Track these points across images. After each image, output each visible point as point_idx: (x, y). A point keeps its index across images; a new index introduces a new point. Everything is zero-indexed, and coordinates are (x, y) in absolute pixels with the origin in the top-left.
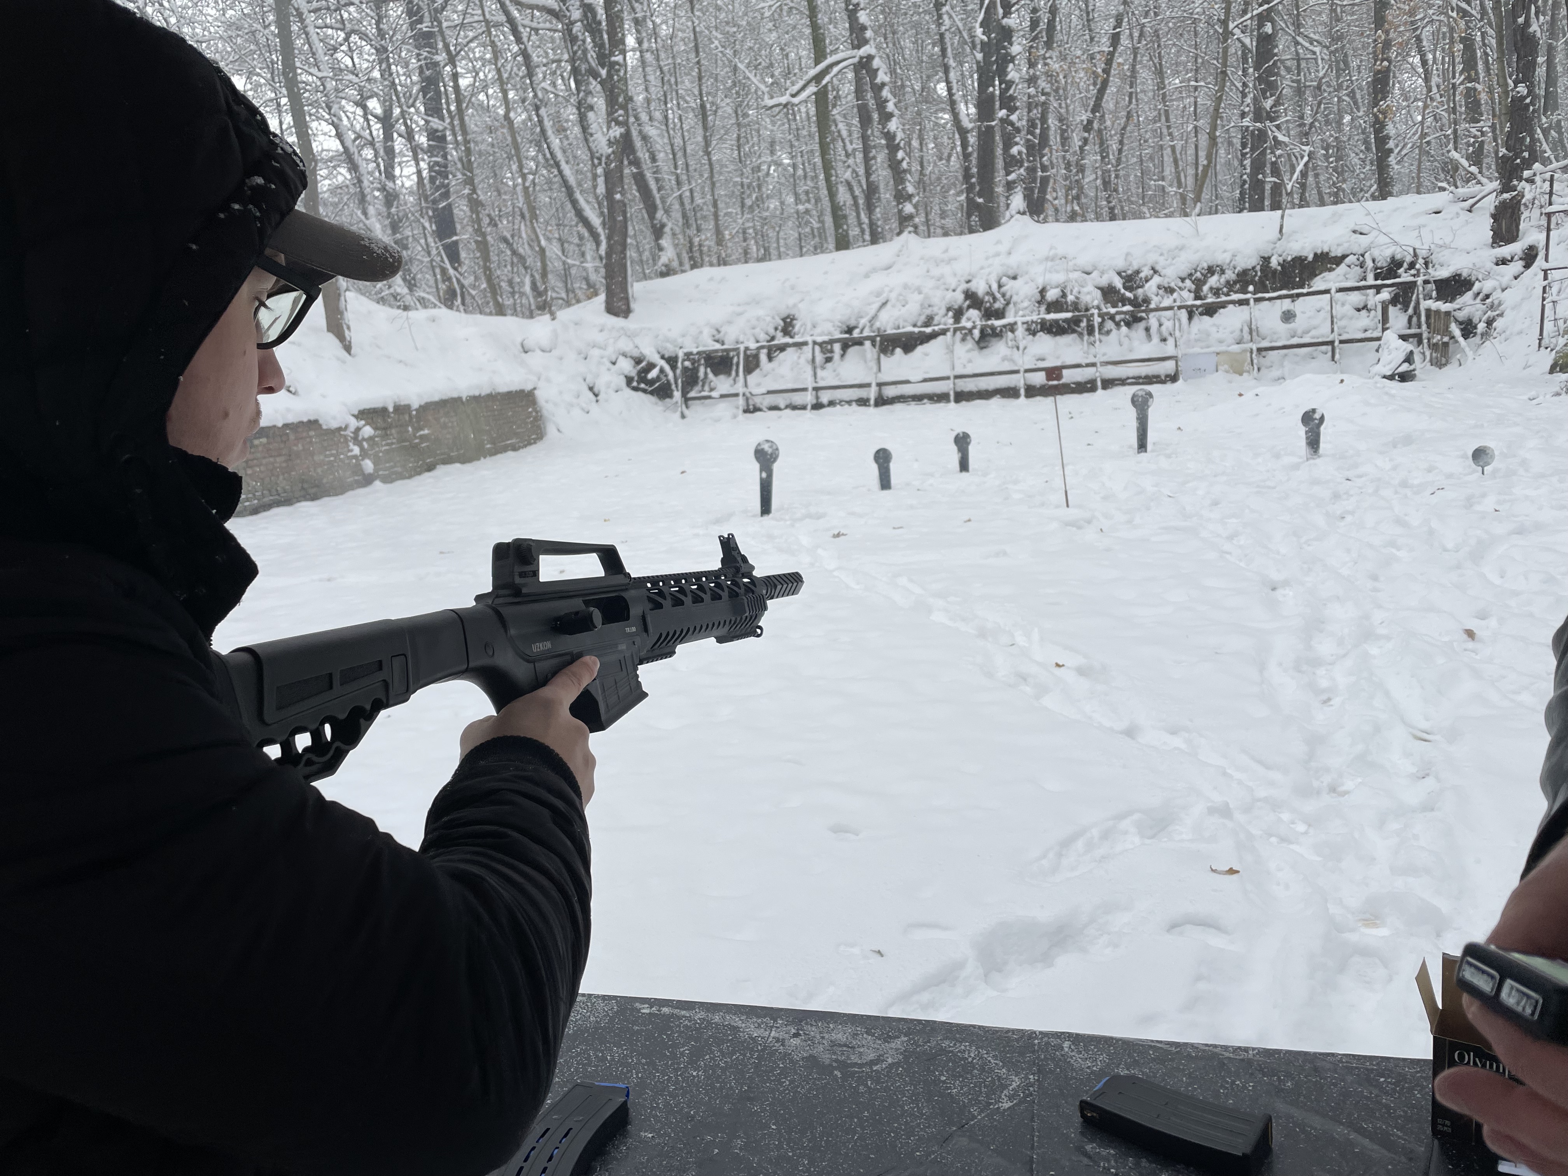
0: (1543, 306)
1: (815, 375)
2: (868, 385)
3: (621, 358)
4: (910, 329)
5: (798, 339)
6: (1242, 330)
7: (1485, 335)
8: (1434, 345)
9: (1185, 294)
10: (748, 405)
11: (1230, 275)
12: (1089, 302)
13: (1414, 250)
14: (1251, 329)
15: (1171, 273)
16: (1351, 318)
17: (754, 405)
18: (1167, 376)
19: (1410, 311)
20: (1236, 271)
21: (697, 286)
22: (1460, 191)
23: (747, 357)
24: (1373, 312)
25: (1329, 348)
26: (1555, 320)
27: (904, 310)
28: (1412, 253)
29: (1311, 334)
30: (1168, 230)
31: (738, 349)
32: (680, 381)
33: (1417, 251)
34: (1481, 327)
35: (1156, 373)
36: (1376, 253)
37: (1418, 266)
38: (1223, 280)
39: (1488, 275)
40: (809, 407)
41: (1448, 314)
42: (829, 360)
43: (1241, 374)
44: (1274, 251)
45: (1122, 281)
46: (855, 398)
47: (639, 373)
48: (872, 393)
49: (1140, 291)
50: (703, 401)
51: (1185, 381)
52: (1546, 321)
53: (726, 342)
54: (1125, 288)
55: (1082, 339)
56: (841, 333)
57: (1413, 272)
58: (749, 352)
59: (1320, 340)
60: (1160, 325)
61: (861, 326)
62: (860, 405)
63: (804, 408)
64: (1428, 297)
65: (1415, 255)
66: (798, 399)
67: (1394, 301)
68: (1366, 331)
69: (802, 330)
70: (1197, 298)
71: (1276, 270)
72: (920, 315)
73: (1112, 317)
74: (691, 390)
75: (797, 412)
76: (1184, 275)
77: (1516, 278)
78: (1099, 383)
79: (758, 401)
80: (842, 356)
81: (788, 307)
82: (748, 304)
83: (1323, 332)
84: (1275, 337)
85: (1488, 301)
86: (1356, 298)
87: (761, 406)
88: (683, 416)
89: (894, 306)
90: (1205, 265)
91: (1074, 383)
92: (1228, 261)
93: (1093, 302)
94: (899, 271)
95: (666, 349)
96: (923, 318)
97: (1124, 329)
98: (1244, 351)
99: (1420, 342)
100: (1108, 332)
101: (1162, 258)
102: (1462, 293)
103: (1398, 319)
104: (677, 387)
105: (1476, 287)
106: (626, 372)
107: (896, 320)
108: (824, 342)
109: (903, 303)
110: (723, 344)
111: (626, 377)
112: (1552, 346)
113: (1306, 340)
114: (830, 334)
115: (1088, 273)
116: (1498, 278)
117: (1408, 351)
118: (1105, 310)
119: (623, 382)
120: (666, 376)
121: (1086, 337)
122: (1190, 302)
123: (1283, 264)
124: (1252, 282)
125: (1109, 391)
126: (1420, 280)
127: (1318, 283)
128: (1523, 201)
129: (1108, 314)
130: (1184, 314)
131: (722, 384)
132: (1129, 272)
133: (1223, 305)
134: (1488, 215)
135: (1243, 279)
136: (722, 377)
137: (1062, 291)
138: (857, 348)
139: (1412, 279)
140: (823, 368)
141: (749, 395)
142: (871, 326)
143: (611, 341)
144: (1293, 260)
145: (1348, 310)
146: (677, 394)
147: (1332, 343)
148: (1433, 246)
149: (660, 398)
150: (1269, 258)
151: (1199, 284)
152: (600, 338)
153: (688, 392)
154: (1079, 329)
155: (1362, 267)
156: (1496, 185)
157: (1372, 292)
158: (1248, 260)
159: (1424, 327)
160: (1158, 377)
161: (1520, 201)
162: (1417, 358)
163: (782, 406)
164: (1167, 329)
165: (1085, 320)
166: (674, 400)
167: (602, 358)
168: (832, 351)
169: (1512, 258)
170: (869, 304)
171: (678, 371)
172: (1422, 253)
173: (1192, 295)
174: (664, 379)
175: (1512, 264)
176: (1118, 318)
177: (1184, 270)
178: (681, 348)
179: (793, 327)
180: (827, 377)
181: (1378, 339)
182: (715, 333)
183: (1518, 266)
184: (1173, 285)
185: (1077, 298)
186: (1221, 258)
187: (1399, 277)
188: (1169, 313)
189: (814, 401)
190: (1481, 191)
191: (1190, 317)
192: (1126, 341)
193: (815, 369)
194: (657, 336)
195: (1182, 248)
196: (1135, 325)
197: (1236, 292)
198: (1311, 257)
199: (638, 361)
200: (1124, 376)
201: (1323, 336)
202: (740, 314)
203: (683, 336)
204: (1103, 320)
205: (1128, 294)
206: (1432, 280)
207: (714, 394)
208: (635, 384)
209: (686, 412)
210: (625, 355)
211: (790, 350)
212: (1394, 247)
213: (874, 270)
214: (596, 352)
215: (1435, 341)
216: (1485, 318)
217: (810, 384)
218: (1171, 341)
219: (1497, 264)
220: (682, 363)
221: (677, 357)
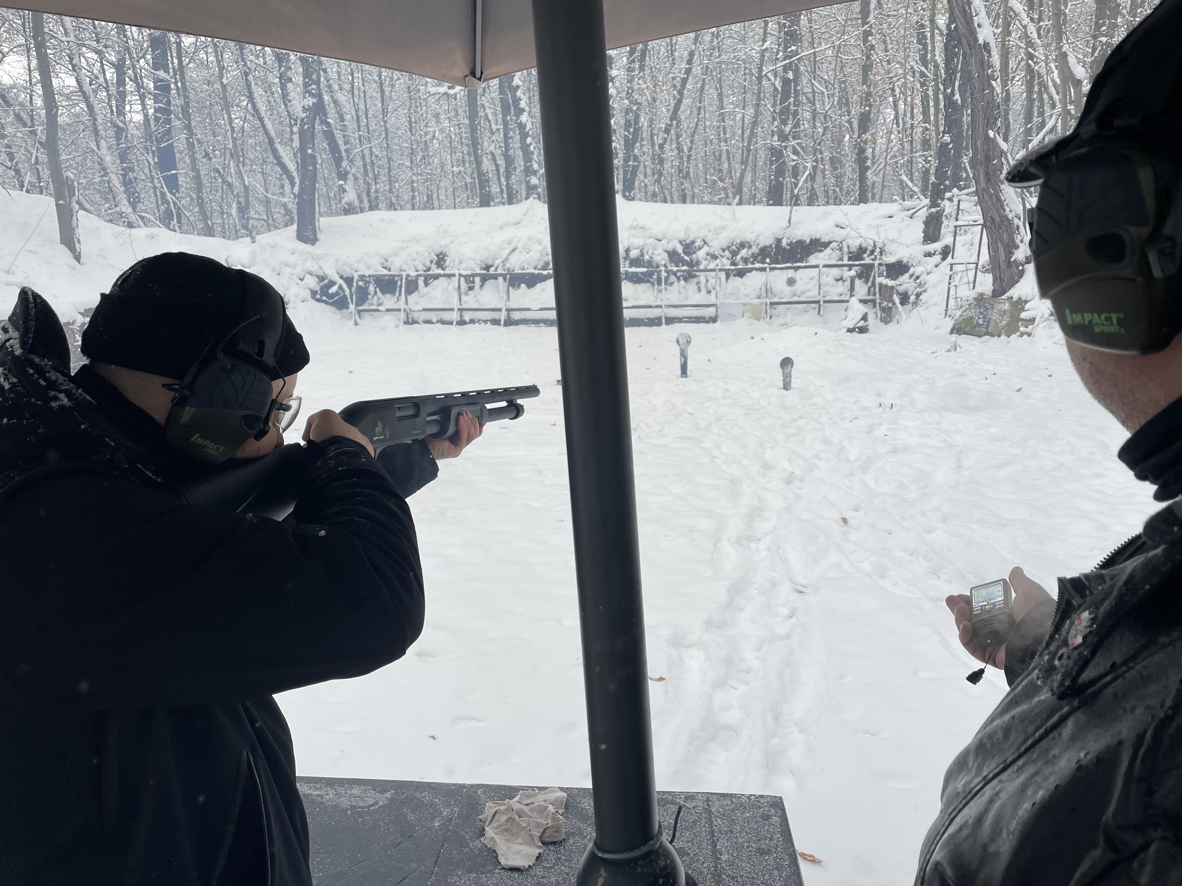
0: (949, 288)
1: (460, 299)
2: (500, 310)
3: (308, 276)
4: (532, 271)
5: (448, 271)
6: (761, 289)
7: (915, 304)
8: (884, 308)
9: (725, 260)
10: (408, 318)
11: (755, 250)
12: (659, 261)
13: (874, 242)
14: (766, 289)
15: (717, 244)
16: (832, 286)
17: (412, 319)
18: (710, 318)
19: (870, 284)
20: (759, 247)
21: (371, 225)
22: (907, 203)
23: (408, 282)
24: (846, 283)
25: (817, 305)
26: (956, 298)
27: (528, 255)
28: (872, 245)
29: (806, 295)
30: (715, 213)
31: (402, 275)
32: (354, 296)
33: (876, 243)
34: (913, 298)
35: (702, 315)
36: (850, 242)
37: (875, 254)
38: (750, 253)
39: (919, 263)
40: (455, 323)
41: (892, 288)
42: (471, 289)
43: (759, 320)
44: (785, 235)
45: (682, 248)
46: (490, 318)
47: (322, 288)
48: (503, 316)
49: (694, 256)
50: (372, 313)
51: (722, 322)
52: (950, 299)
53: (392, 269)
54: (684, 253)
55: (653, 287)
56: (481, 269)
57: (873, 257)
58: (409, 278)
59: (811, 300)
60: (707, 281)
61: (496, 265)
62: (493, 324)
63: (451, 323)
64: (881, 275)
65: (875, 246)
66: (446, 316)
67: (860, 276)
68: (841, 295)
69: (451, 265)
70: (733, 264)
71: (784, 249)
72: (540, 261)
73: (675, 274)
74: (363, 304)
75: (446, 326)
76: (724, 247)
77: (936, 266)
78: (663, 320)
79: (415, 315)
80: (481, 286)
81: (441, 247)
82: (410, 241)
83: (813, 294)
84: (783, 295)
85: (918, 281)
86: (835, 272)
87: (418, 320)
88: (356, 324)
89: (520, 252)
90: (739, 241)
91: (647, 319)
92: (754, 239)
93: (662, 261)
94: (525, 227)
95: (344, 271)
96: (541, 263)
97: (682, 282)
98: (762, 304)
99: (875, 306)
100: (672, 284)
101: (710, 233)
102: (902, 274)
103: (861, 289)
104: (352, 301)
105: (912, 270)
106: (312, 287)
107: (522, 263)
108: (468, 275)
109: (528, 251)
110: (390, 270)
111: (311, 290)
112: (953, 315)
113: (803, 299)
114: (472, 269)
115: (659, 240)
116: (925, 265)
117: (864, 312)
118: (670, 268)
119: (308, 294)
120: (344, 292)
121: (656, 286)
122: (728, 267)
123: (791, 244)
124: (768, 256)
125: (670, 326)
126: (876, 263)
127: (813, 260)
128: (945, 213)
129: (672, 270)
130: (723, 275)
131: (389, 301)
132: (688, 242)
133: (750, 270)
134: (922, 222)
135: (764, 253)
136: (388, 296)
137: (641, 252)
138: (492, 281)
139: (871, 262)
140: (466, 294)
141: (409, 311)
142: (504, 266)
143: (300, 262)
144: (796, 242)
145: (830, 280)
147: (818, 302)
148: (886, 241)
149: (337, 309)
150: (781, 239)
151: (734, 253)
152: (292, 259)
153: (361, 305)
154: (652, 280)
155: (841, 251)
156: (927, 201)
157: (846, 268)
158: (767, 240)
159: (878, 295)
160: (704, 318)
161: (942, 215)
162: (871, 317)
163: (434, 321)
164: (712, 284)
165: (656, 274)
166: (350, 310)
167: (292, 274)
168: (473, 282)
169: (935, 252)
170: (503, 249)
171: (353, 289)
172: (879, 245)
173: (729, 262)
174: (342, 294)
175: (935, 256)
176: (679, 274)
177: (724, 243)
178: (356, 271)
179: (445, 262)
180: (469, 301)
181: (847, 301)
182: (384, 261)
183: (937, 258)
184: (716, 253)
185: (651, 257)
186: (750, 237)
187: (863, 259)
188: (713, 274)
189: (459, 319)
190: (919, 204)
191: (728, 277)
192: (683, 291)
193: (460, 294)
194: (338, 261)
195: (724, 228)
196: (691, 280)
197: (758, 262)
198: (808, 241)
199: (321, 278)
200: (681, 316)
201: (813, 297)
202: (404, 249)
203: (358, 262)
204: (669, 275)
205: (686, 258)
206: (884, 263)
207: (382, 308)
208: (318, 296)
209: (358, 320)
210: (311, 274)
211: (441, 279)
212: (861, 239)
213: (507, 224)
214: (288, 270)
215: (884, 305)
216: (915, 292)
217: (456, 305)
218: (713, 293)
219: (925, 256)
220: (357, 283)
221: (353, 277)
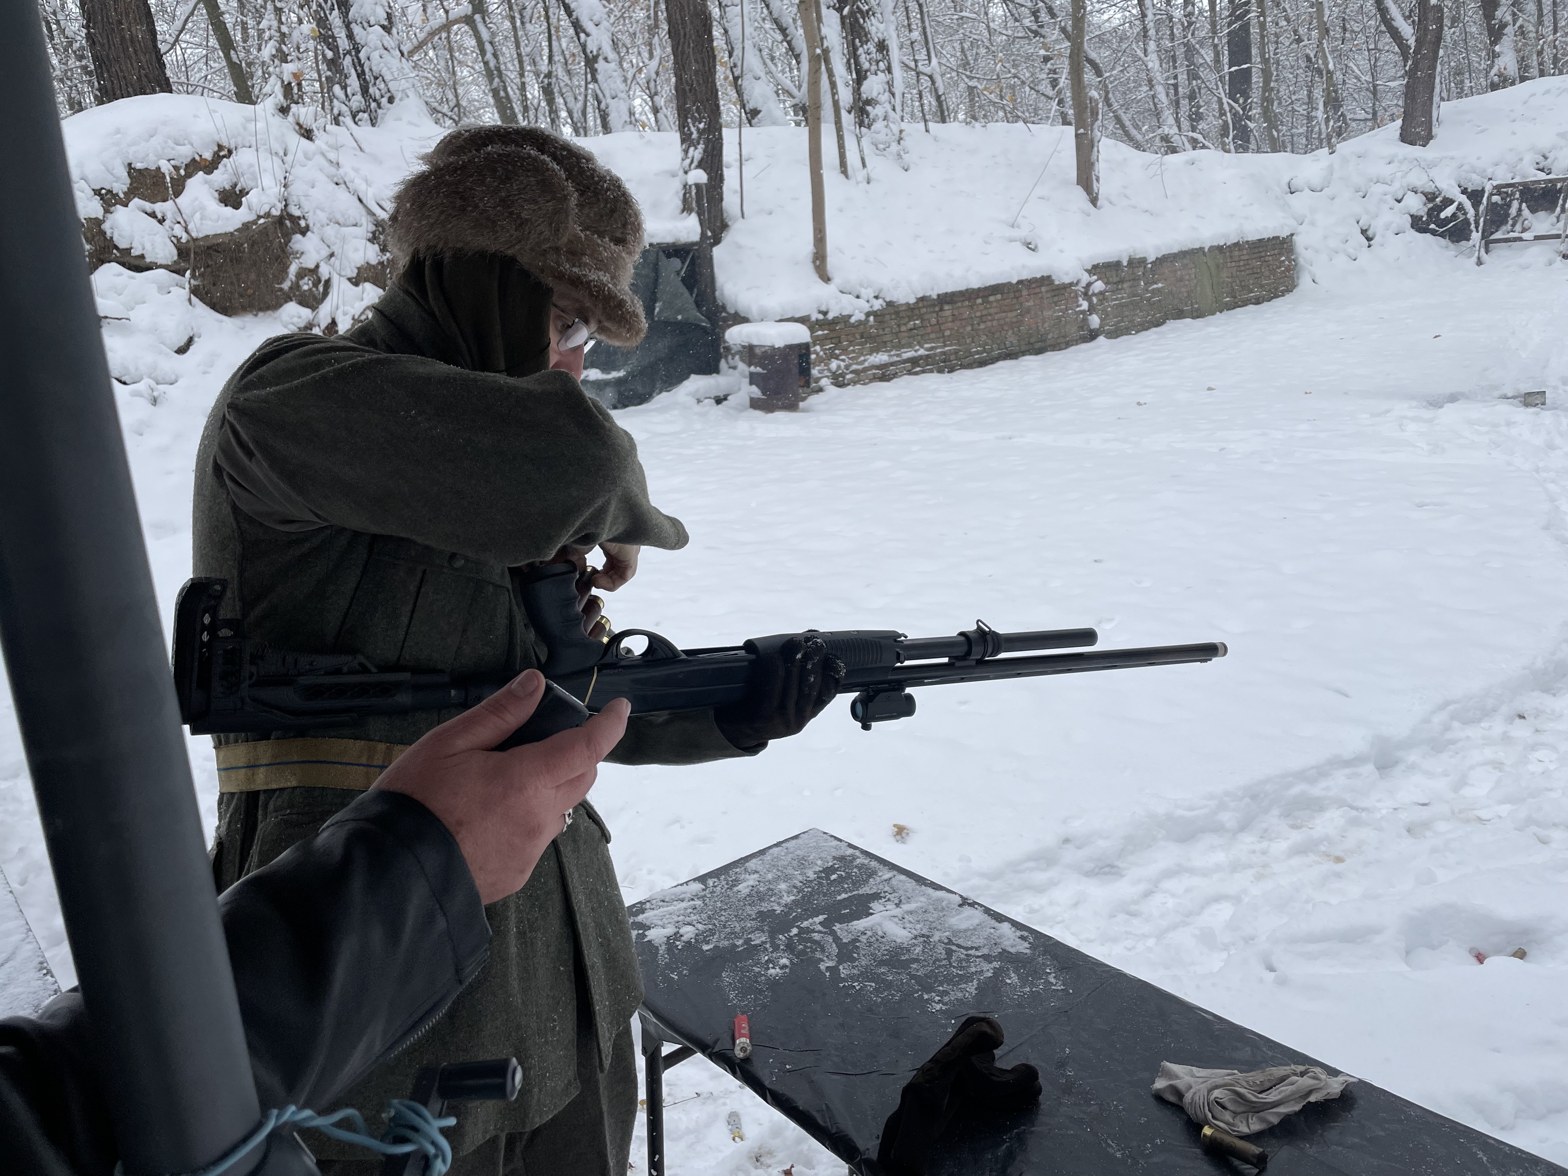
3: (1409, 194)
32: (1482, 219)
47: (1430, 213)
50: (1510, 244)
53: (1553, 170)
74: (1497, 231)
88: (1480, 262)
104: (1477, 228)
106: (1414, 211)
110: (1549, 172)
111: (1412, 216)
120: (1465, 214)
131: (1542, 222)
136: (1542, 214)
146: (1476, 236)
149: (1453, 242)
153: (1492, 233)
166: (1471, 243)
171: (1482, 208)
174: (1462, 217)
178: (1490, 179)
199: (1430, 197)
207: (1527, 235)
208: (1422, 224)
209: (1485, 257)
210: (1415, 191)
220: (1489, 198)
221: (1483, 191)
